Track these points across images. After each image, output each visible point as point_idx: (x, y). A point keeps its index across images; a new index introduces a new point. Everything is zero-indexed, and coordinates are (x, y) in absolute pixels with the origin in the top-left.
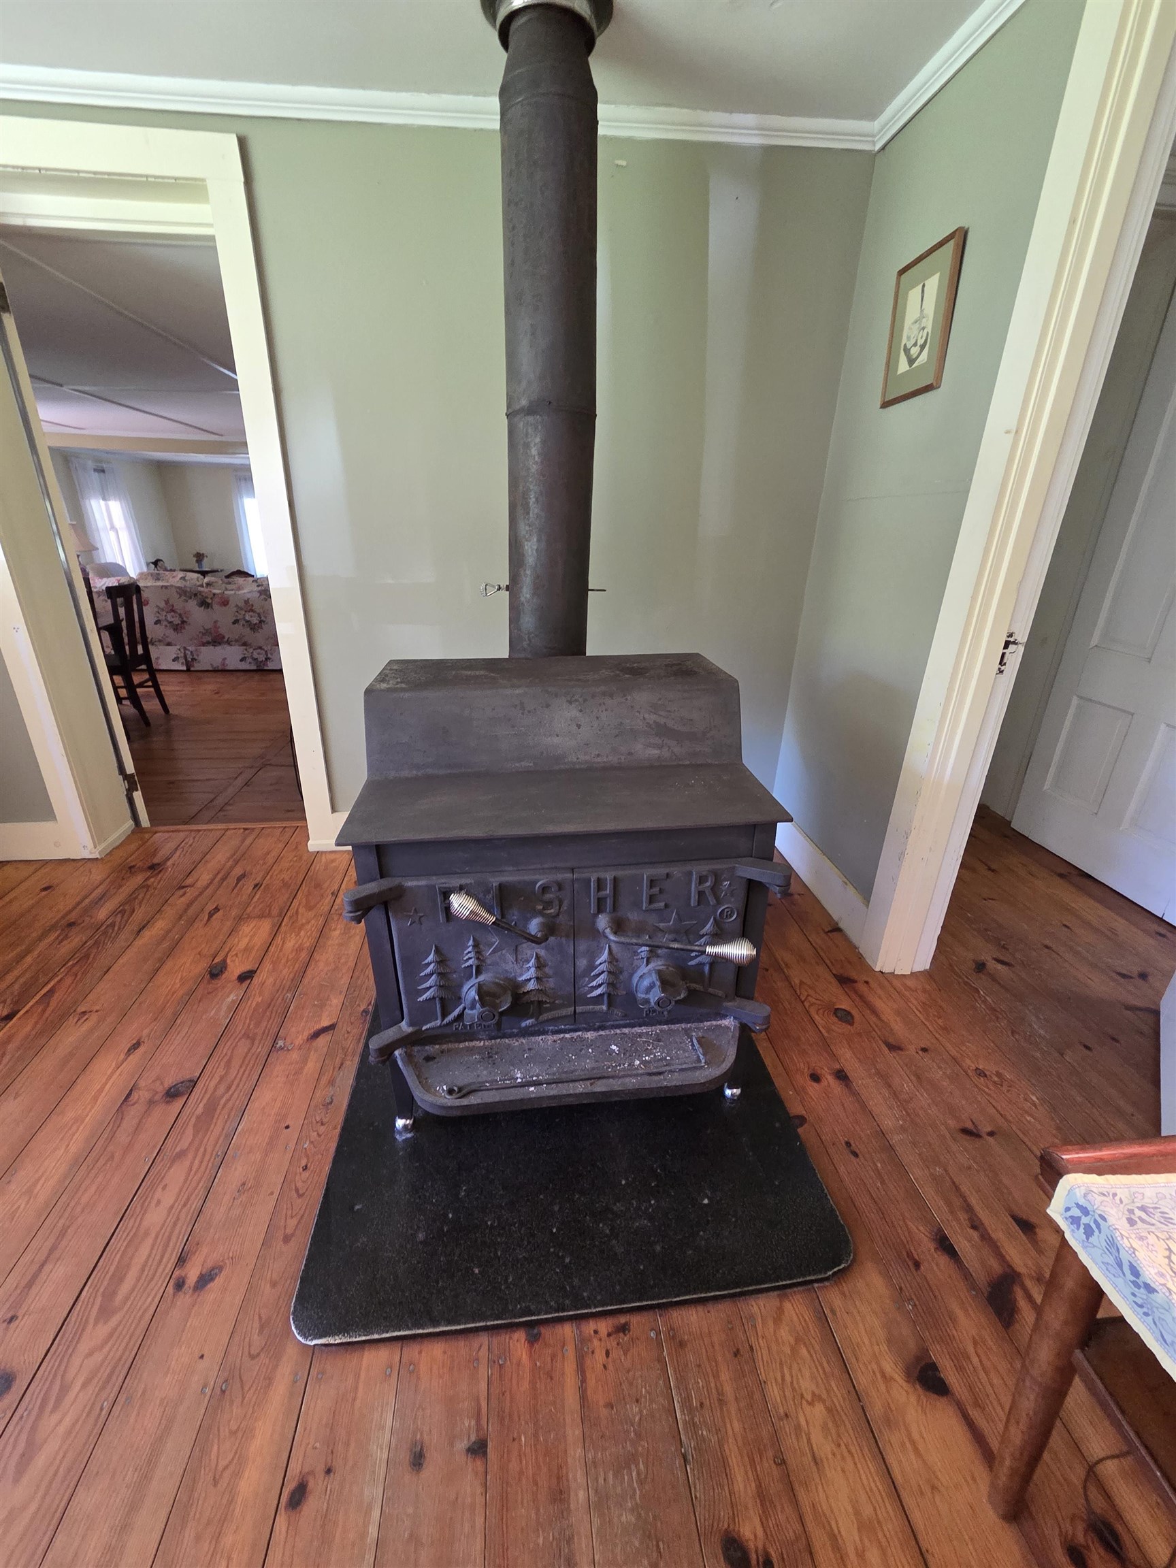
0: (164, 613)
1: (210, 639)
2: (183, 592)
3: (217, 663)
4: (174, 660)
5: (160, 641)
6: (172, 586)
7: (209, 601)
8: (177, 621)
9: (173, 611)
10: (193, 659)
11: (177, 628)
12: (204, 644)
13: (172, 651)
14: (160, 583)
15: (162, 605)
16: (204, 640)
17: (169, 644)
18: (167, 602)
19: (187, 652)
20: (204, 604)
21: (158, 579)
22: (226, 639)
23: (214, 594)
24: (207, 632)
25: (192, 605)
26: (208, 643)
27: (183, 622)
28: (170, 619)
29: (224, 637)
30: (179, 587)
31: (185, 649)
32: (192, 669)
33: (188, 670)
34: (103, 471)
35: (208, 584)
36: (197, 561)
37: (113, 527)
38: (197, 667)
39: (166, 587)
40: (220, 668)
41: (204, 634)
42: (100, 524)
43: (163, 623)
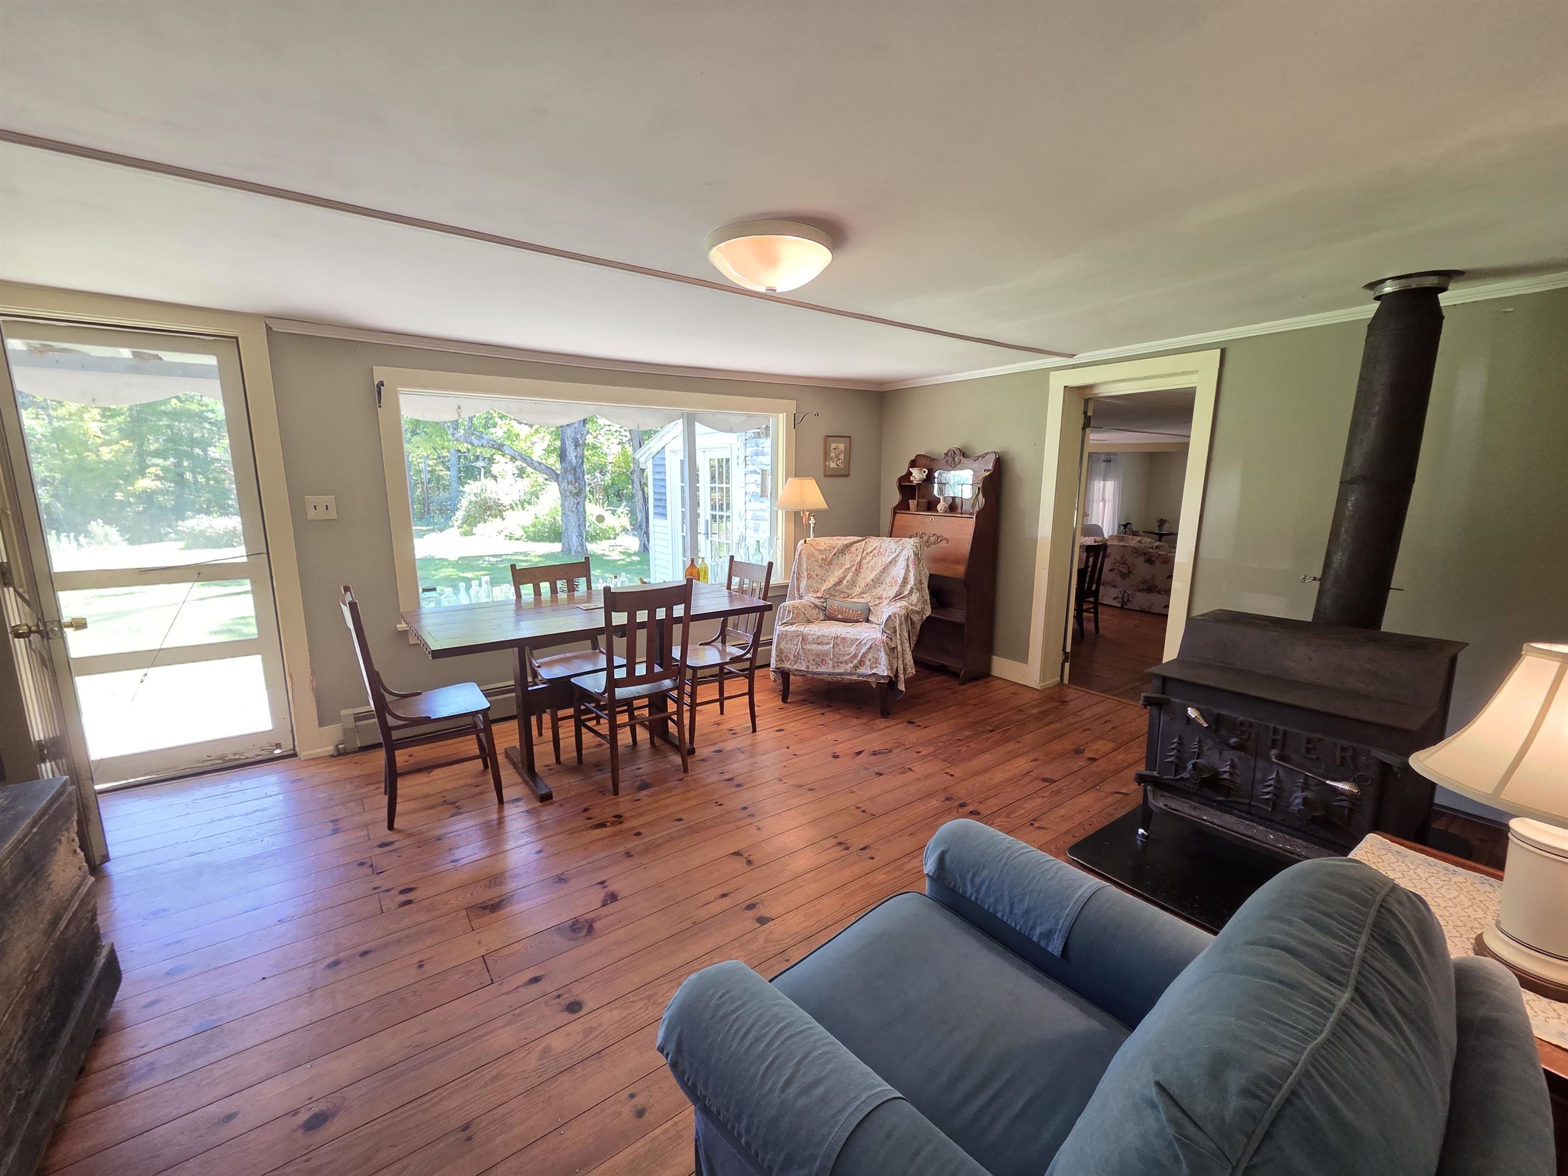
0: (1117, 564)
1: (1145, 587)
2: (1136, 551)
3: (1145, 606)
4: (1114, 599)
5: (1109, 584)
6: (1130, 546)
7: (1154, 559)
8: (1125, 571)
9: (1125, 564)
10: (1129, 600)
11: (1124, 576)
12: (1139, 591)
13: (1115, 592)
14: (1122, 544)
15: (1119, 559)
16: (1141, 588)
17: (1114, 587)
18: (1123, 557)
19: (1126, 595)
20: (1150, 561)
21: (1122, 541)
23: (1159, 555)
24: (1145, 582)
25: (1141, 560)
26: (1143, 590)
27: (1130, 572)
28: (1121, 569)
29: (1157, 587)
30: (1135, 548)
31: (1125, 592)
32: (1125, 607)
33: (1122, 607)
34: (1110, 461)
35: (1157, 547)
36: (1159, 526)
37: (1103, 500)
38: (1129, 606)
39: (1125, 546)
40: (1147, 610)
41: (1142, 583)
42: (1096, 497)
43: (1116, 571)
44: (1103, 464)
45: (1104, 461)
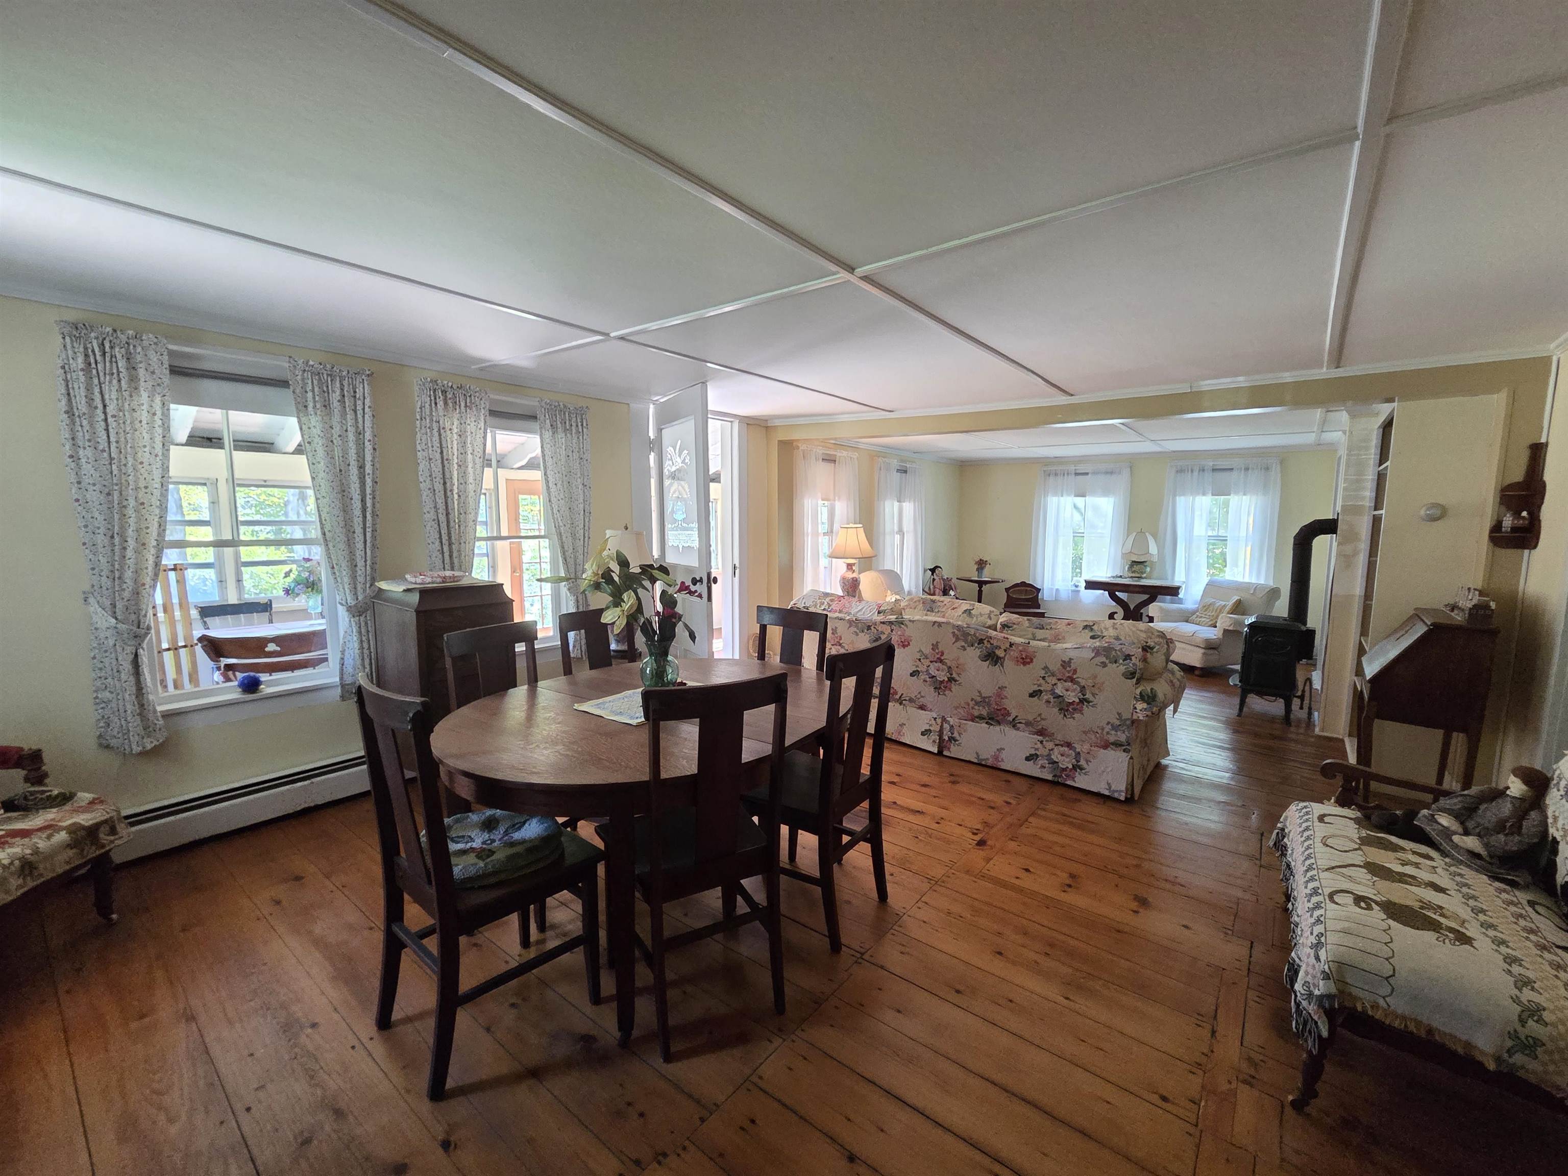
0: (927, 662)
1: (984, 713)
2: (963, 636)
3: (987, 755)
4: (923, 734)
5: (911, 700)
6: (948, 623)
7: (1000, 653)
8: (942, 676)
9: (941, 661)
10: (952, 739)
11: (940, 687)
12: (973, 719)
13: (924, 719)
14: (932, 618)
15: (927, 650)
16: (976, 713)
17: (922, 707)
18: (935, 646)
19: (946, 726)
20: (992, 657)
21: (931, 610)
22: (1010, 719)
23: (1011, 645)
24: (984, 701)
25: (973, 654)
26: (981, 718)
27: (951, 679)
28: (933, 672)
29: (1009, 714)
30: (959, 628)
31: (944, 719)
32: (945, 753)
33: (940, 753)
34: (905, 472)
35: (1005, 626)
37: (901, 531)
38: (954, 751)
39: (940, 624)
40: (989, 763)
41: (977, 703)
42: (888, 529)
43: (923, 676)
44: (896, 476)
45: (898, 471)
